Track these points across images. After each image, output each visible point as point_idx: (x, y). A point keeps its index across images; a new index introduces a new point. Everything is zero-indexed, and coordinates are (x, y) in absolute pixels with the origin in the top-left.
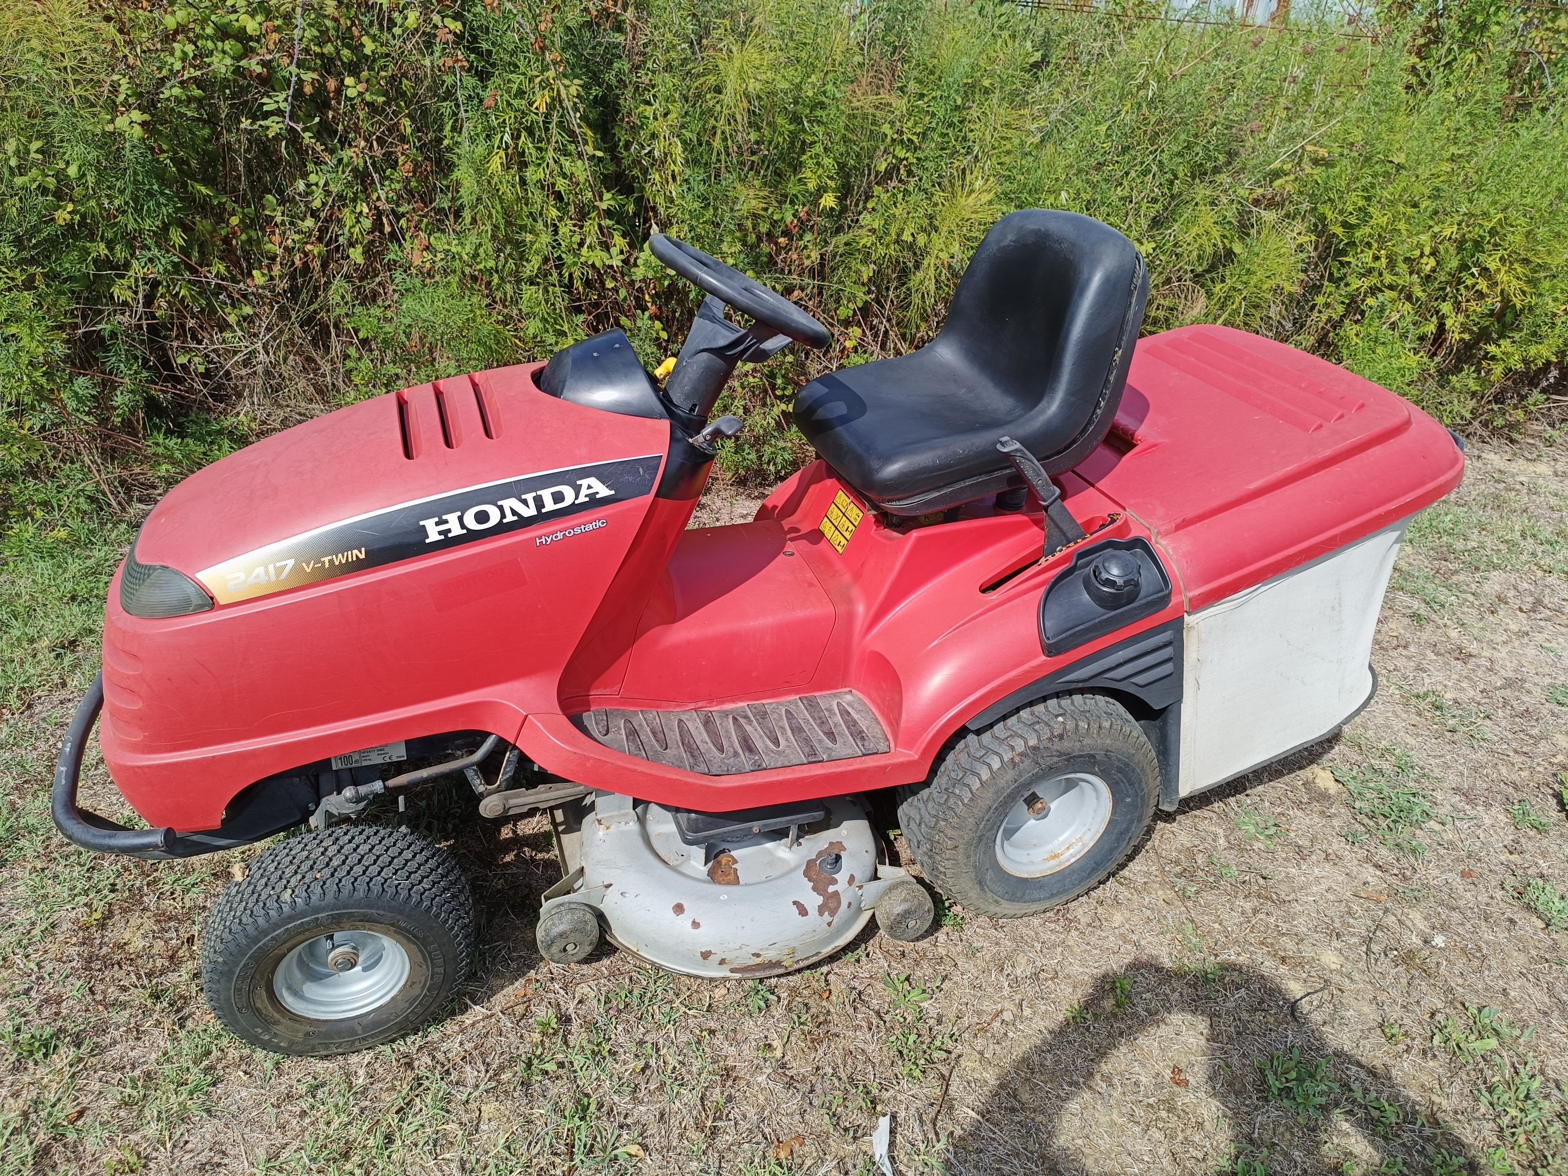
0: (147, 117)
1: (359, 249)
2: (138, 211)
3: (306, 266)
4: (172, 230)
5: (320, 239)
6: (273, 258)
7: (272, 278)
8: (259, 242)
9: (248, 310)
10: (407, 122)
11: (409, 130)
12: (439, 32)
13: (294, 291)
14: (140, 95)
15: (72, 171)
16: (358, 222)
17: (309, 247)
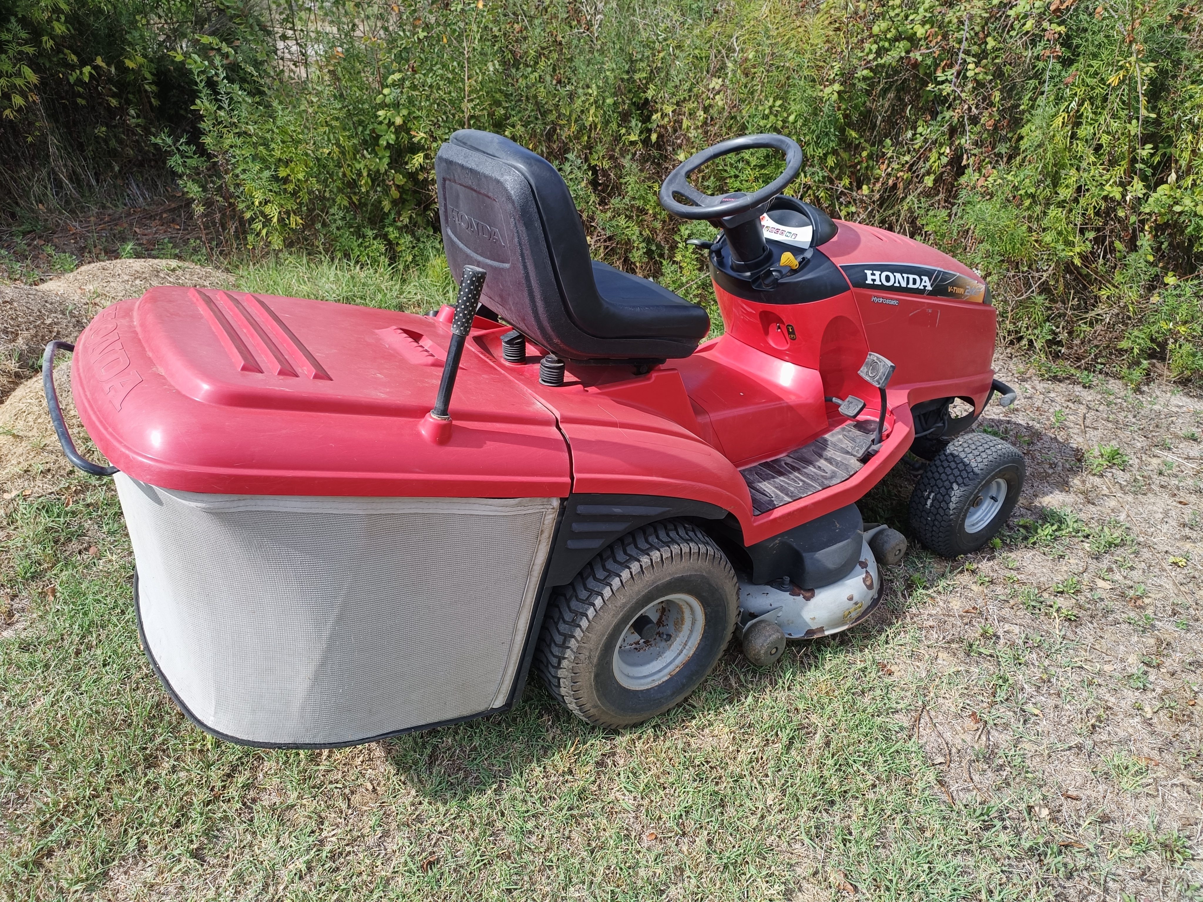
0: (842, 88)
1: (932, 177)
2: (817, 144)
3: (895, 186)
4: (829, 156)
5: (910, 169)
6: (877, 179)
7: (873, 191)
8: (873, 168)
9: (853, 209)
10: (997, 94)
11: (997, 99)
12: (1047, 33)
13: (882, 201)
14: (842, 75)
15: (792, 118)
16: (939, 159)
17: (901, 174)
